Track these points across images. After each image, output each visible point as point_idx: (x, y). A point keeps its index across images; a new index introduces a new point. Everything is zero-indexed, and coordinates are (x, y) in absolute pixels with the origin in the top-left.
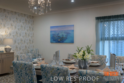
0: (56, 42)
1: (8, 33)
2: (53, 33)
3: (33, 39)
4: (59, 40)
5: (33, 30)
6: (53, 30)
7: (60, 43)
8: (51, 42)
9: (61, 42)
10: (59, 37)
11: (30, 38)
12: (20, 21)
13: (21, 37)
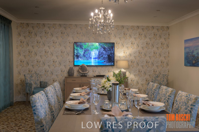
0: (190, 66)
1: (128, 53)
2: (188, 50)
3: (168, 61)
4: (194, 62)
5: (168, 46)
6: (187, 45)
7: (195, 66)
8: (185, 65)
9: (196, 64)
10: (194, 56)
11: (162, 58)
12: (145, 36)
13: (147, 58)
